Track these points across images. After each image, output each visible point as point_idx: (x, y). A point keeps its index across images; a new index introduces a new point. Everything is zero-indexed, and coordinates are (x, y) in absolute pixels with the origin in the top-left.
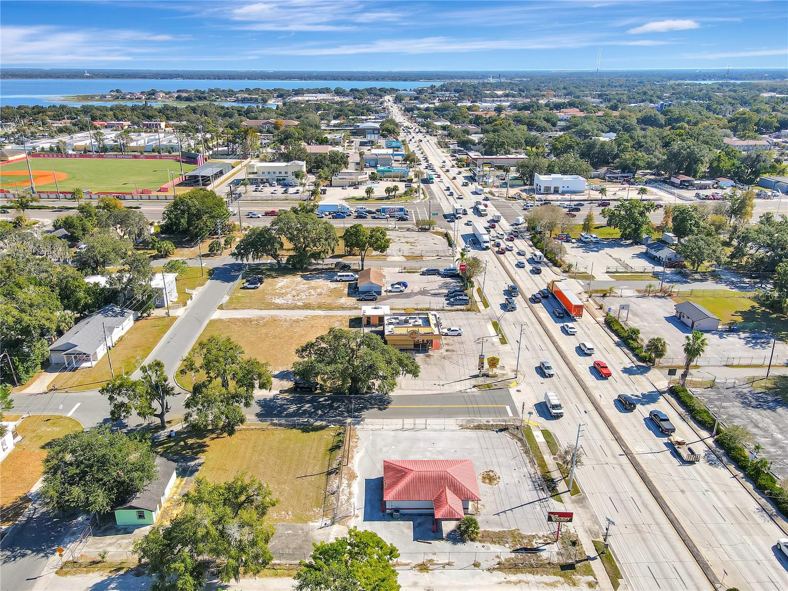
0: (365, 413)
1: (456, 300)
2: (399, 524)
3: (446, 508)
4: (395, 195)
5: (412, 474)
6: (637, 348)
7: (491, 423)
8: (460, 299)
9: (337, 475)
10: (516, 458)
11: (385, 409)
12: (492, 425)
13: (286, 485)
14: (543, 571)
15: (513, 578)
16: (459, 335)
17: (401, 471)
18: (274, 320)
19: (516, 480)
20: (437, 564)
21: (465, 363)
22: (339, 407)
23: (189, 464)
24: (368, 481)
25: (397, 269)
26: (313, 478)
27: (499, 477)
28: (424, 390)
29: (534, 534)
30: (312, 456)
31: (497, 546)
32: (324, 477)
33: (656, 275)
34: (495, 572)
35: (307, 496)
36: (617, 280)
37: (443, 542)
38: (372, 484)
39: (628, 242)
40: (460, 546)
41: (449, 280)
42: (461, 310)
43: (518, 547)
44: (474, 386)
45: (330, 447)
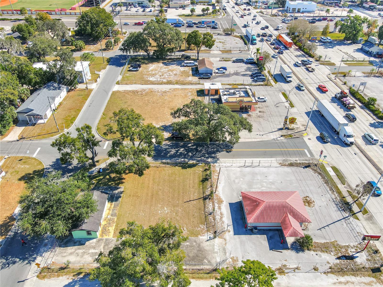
0: (218, 155)
1: (258, 78)
2: (258, 237)
3: (291, 229)
4: (207, 13)
5: (264, 204)
6: (376, 111)
7: (298, 162)
8: (260, 78)
9: (211, 200)
10: (321, 187)
11: (230, 151)
12: (300, 163)
13: (179, 207)
14: (361, 274)
15: (343, 279)
16: (265, 101)
17: (256, 201)
18: (151, 92)
19: (325, 203)
20: (290, 269)
21: (272, 120)
22: (201, 150)
23: (114, 192)
24: (231, 205)
25: (218, 59)
26: (195, 202)
27: (314, 201)
28: (251, 138)
29: (347, 244)
30: (191, 186)
31: (326, 254)
32: (201, 201)
33: (371, 63)
34: (330, 275)
35: (193, 216)
36: (349, 66)
37: (289, 251)
38: (234, 206)
39: (349, 42)
40: (301, 254)
41: (250, 66)
42: (262, 85)
43: (340, 255)
44: (282, 136)
45: (201, 179)
